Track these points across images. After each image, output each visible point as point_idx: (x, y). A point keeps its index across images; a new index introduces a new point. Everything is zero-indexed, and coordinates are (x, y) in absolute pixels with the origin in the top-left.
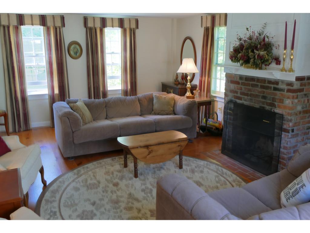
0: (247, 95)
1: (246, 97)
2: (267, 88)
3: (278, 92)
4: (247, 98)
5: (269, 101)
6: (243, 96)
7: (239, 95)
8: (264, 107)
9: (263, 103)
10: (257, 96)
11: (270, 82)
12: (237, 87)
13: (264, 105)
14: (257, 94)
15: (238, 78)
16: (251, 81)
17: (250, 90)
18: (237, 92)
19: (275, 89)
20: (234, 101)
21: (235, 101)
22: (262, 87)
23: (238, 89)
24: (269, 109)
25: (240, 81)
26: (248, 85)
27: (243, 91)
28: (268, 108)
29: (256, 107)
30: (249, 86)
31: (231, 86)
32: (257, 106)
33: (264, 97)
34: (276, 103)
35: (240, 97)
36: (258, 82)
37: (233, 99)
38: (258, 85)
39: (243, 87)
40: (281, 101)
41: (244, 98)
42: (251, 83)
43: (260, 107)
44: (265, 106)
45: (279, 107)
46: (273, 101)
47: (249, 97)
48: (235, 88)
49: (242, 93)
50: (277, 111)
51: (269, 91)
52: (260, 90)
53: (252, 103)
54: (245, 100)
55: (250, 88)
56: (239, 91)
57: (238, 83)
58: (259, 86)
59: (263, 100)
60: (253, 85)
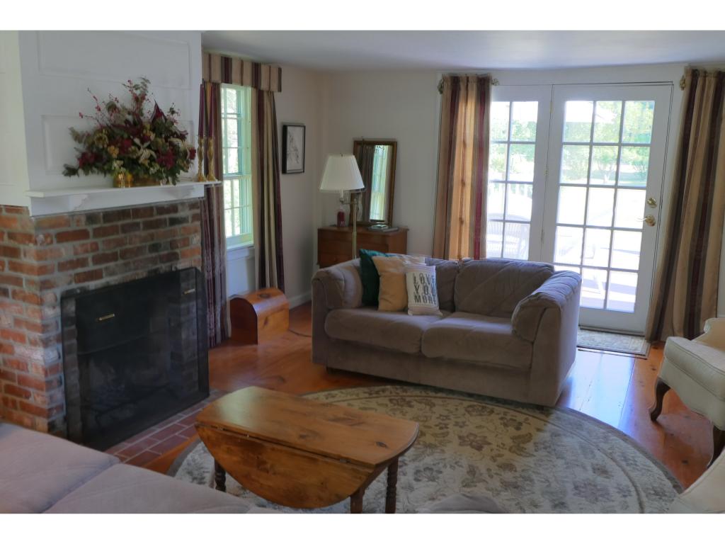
0: (114, 257)
1: (112, 264)
2: (157, 224)
3: (177, 227)
4: (117, 265)
5: (166, 252)
6: (103, 266)
7: (91, 267)
8: (156, 271)
9: (154, 261)
10: (139, 250)
11: (162, 209)
12: (83, 245)
13: (156, 264)
14: (138, 245)
15: (83, 219)
16: (119, 219)
17: (120, 243)
18: (82, 263)
19: (174, 222)
20: (78, 291)
21: (81, 289)
22: (149, 225)
23: (86, 251)
24: (168, 269)
25: (90, 228)
26: (114, 230)
27: (100, 252)
28: (164, 267)
29: (141, 277)
30: (118, 233)
31: (63, 250)
32: (142, 274)
33: (155, 248)
34: (178, 251)
35: (96, 271)
36: (138, 217)
37: (74, 286)
38: (138, 224)
39: (99, 241)
40: (186, 242)
41: (106, 268)
42: (120, 223)
43: (150, 272)
44: (158, 266)
45: (184, 255)
46: (172, 248)
47: (120, 262)
48: (76, 253)
49: (97, 260)
50: (182, 265)
51: (161, 230)
52: (143, 233)
53: (129, 274)
54: (112, 274)
55: (121, 236)
56: (90, 256)
57: (82, 234)
58: (141, 226)
59: (154, 255)
60: (125, 229)
